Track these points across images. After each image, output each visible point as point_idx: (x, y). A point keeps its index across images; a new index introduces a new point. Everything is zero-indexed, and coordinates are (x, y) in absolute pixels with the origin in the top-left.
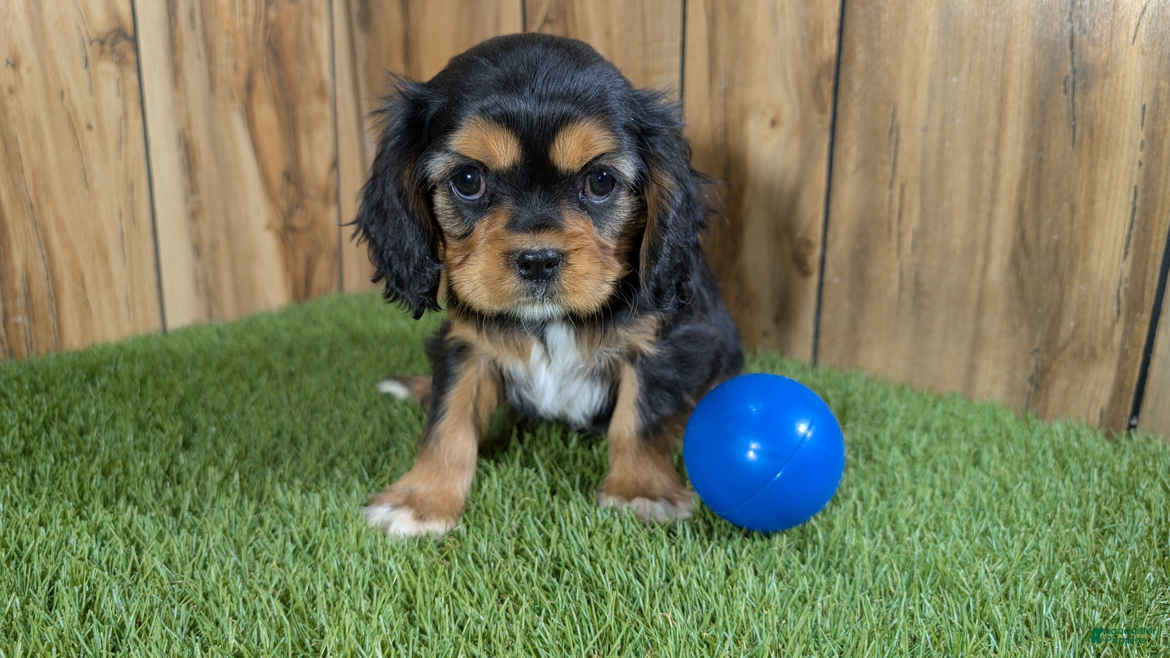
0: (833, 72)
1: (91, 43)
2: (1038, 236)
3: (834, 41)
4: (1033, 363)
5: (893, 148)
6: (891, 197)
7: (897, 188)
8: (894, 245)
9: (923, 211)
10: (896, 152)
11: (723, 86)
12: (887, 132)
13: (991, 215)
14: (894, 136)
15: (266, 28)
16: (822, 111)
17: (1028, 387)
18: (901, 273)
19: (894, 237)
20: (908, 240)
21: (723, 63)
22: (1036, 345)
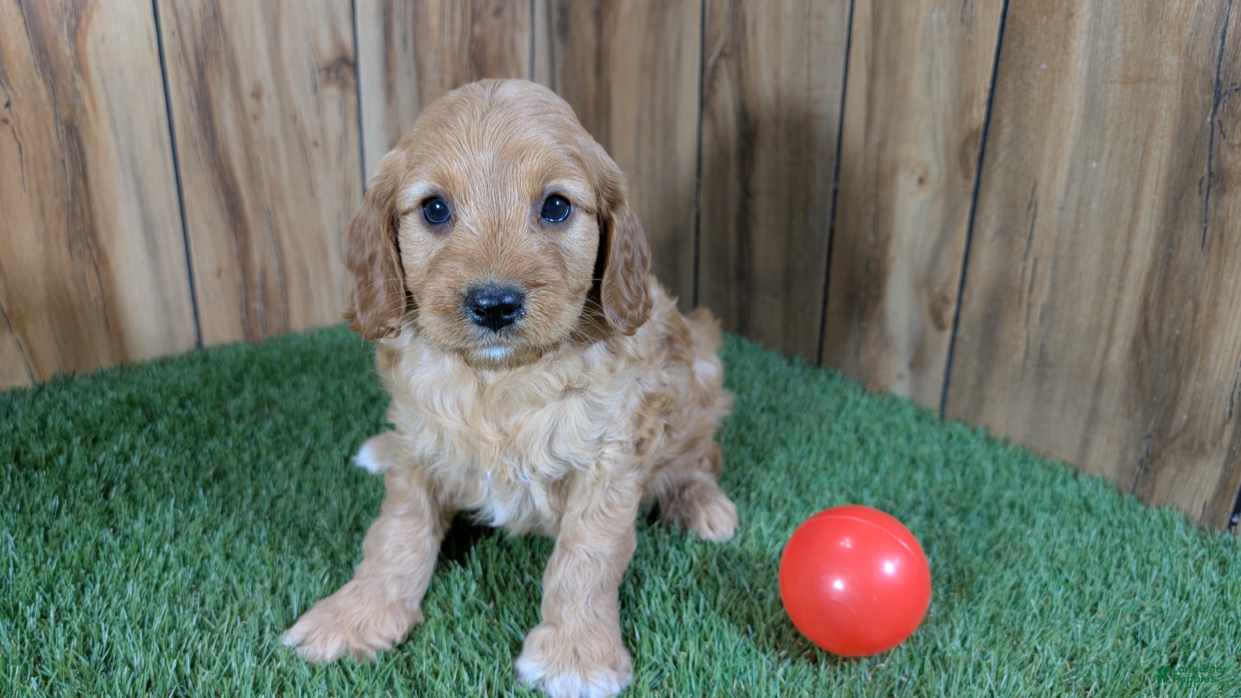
0: (980, 140)
1: (320, 71)
2: (1160, 329)
3: (983, 111)
4: (1144, 447)
5: (1030, 222)
6: (1024, 268)
7: (1031, 261)
8: (1024, 314)
9: (1054, 286)
10: (1033, 226)
11: (877, 139)
12: (1026, 205)
13: (1117, 301)
14: (1032, 210)
15: (471, 43)
16: (967, 177)
17: (1138, 469)
18: (1028, 342)
19: (1024, 306)
20: (1037, 312)
21: (879, 118)
22: (1149, 432)
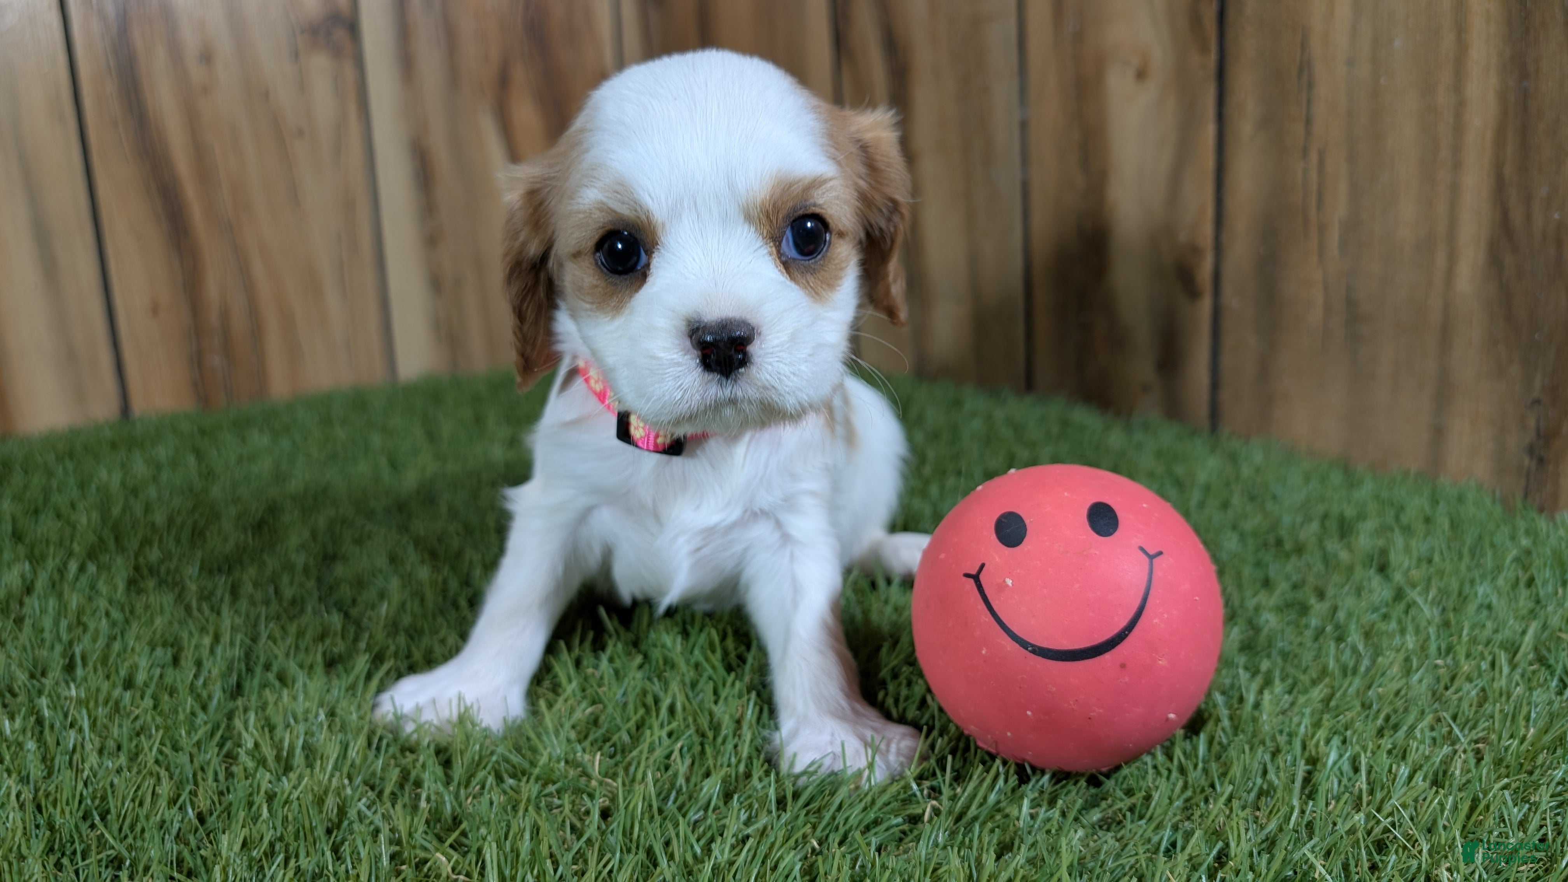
1: (302, 33)
2: (1528, 217)
4: (1532, 423)
5: (1304, 95)
6: (1306, 171)
7: (1314, 157)
8: (1314, 244)
9: (1354, 188)
10: (1309, 102)
11: (1072, 29)
12: (1295, 72)
13: (1455, 189)
14: (1305, 76)
16: (1204, 49)
17: (1527, 461)
18: (1326, 288)
19: (1314, 232)
20: (1334, 236)
22: (1536, 393)
